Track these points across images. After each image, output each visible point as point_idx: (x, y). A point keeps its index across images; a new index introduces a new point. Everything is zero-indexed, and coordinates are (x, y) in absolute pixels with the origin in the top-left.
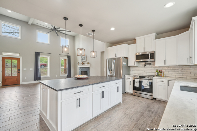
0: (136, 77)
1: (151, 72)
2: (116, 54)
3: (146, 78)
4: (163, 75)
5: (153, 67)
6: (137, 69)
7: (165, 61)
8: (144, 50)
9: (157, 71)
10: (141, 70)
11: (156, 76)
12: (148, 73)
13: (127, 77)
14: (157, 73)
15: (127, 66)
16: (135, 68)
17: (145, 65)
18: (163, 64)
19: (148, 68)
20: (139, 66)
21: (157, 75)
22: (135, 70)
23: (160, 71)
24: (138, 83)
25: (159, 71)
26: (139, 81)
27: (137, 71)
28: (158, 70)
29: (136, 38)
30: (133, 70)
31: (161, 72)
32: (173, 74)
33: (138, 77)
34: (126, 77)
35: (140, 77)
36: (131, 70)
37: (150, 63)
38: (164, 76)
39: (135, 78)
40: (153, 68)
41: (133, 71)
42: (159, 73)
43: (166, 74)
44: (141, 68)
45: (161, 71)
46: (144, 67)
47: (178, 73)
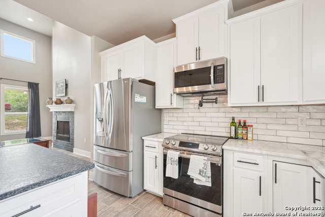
0: (170, 146)
1: (216, 124)
2: (120, 71)
3: (201, 148)
4: (250, 135)
5: (223, 110)
6: (179, 115)
7: (261, 90)
8: (198, 57)
9: (233, 123)
10: (190, 119)
11: (231, 138)
12: (208, 129)
13: (148, 141)
14: (233, 128)
15: (151, 107)
16: (175, 115)
17: (201, 105)
18: (253, 100)
19: (208, 115)
20: (185, 106)
21: (233, 135)
22: (175, 119)
23: (242, 122)
24: (177, 167)
25: (240, 123)
26: (180, 159)
27: (180, 123)
28: (236, 121)
29: (175, 21)
30: (171, 119)
31: (245, 126)
32: (279, 133)
33: (177, 145)
34: (146, 144)
35: (182, 144)
36: (165, 118)
37: (214, 97)
38: (253, 140)
39: (169, 148)
40: (222, 115)
41: (170, 123)
42: (240, 131)
43: (259, 132)
44: (190, 114)
45: (245, 123)
46: (198, 110)
47: (295, 128)
